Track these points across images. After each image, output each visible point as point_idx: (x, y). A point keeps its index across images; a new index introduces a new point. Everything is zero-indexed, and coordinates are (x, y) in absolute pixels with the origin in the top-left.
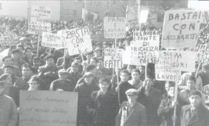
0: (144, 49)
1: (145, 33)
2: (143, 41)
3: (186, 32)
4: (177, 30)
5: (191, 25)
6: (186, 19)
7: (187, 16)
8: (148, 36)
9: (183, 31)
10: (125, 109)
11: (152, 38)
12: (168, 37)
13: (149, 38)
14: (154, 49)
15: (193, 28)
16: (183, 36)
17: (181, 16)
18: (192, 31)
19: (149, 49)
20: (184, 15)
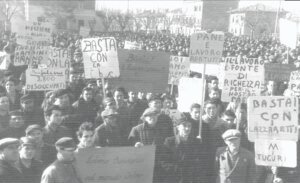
0: (239, 84)
1: (242, 60)
2: (238, 71)
3: (278, 123)
4: (267, 120)
5: (285, 114)
6: (277, 106)
7: (277, 103)
8: (247, 65)
9: (275, 121)
10: (223, 158)
11: (252, 69)
12: (256, 129)
13: (247, 68)
14: (253, 85)
15: (289, 118)
16: (276, 128)
17: (269, 103)
18: (287, 123)
19: (246, 83)
20: (273, 102)
